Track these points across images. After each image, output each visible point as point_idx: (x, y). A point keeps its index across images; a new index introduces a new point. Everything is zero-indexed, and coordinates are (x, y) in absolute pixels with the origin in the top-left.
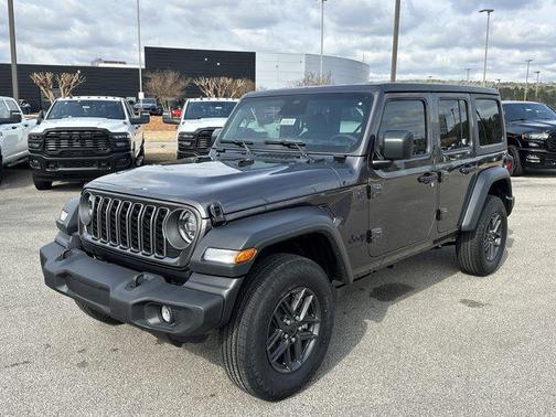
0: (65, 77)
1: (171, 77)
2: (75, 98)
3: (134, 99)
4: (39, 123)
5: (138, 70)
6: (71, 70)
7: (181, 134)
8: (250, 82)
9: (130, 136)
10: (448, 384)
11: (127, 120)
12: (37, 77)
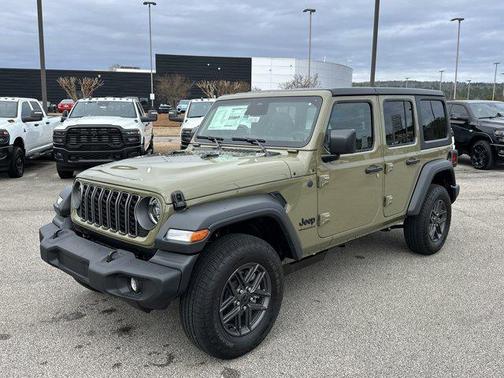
0: (86, 81)
1: (178, 80)
2: (94, 99)
3: (146, 99)
4: (62, 121)
5: (149, 74)
6: (92, 74)
7: (185, 130)
8: (246, 84)
9: (141, 132)
10: (413, 357)
11: (138, 119)
12: (63, 81)
